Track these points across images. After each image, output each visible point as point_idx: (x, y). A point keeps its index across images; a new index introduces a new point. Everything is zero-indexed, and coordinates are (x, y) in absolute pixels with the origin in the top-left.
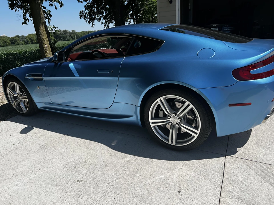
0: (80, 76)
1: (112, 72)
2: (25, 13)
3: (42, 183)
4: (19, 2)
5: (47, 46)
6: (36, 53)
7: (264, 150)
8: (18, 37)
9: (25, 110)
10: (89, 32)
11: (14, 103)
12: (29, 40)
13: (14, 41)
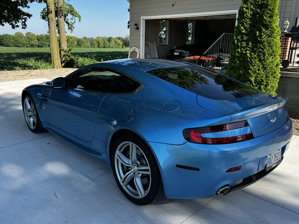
1: (94, 107)
8: (86, 38)
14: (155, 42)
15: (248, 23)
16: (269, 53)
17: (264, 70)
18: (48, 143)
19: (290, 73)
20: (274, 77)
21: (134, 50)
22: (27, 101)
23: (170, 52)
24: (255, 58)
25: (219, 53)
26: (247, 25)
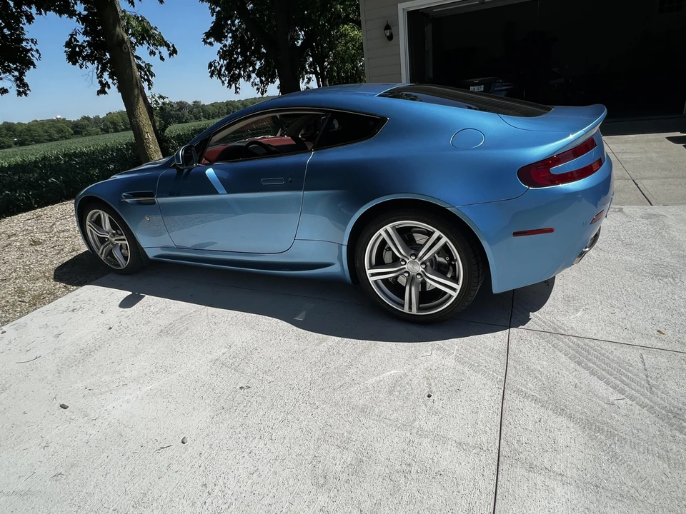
0: (229, 192)
1: (291, 181)
2: (102, 72)
3: (173, 394)
4: (87, 48)
5: (150, 136)
6: (127, 149)
7: (579, 314)
8: (87, 119)
9: (123, 264)
10: (228, 104)
11: (100, 251)
12: (109, 124)
13: (79, 128)
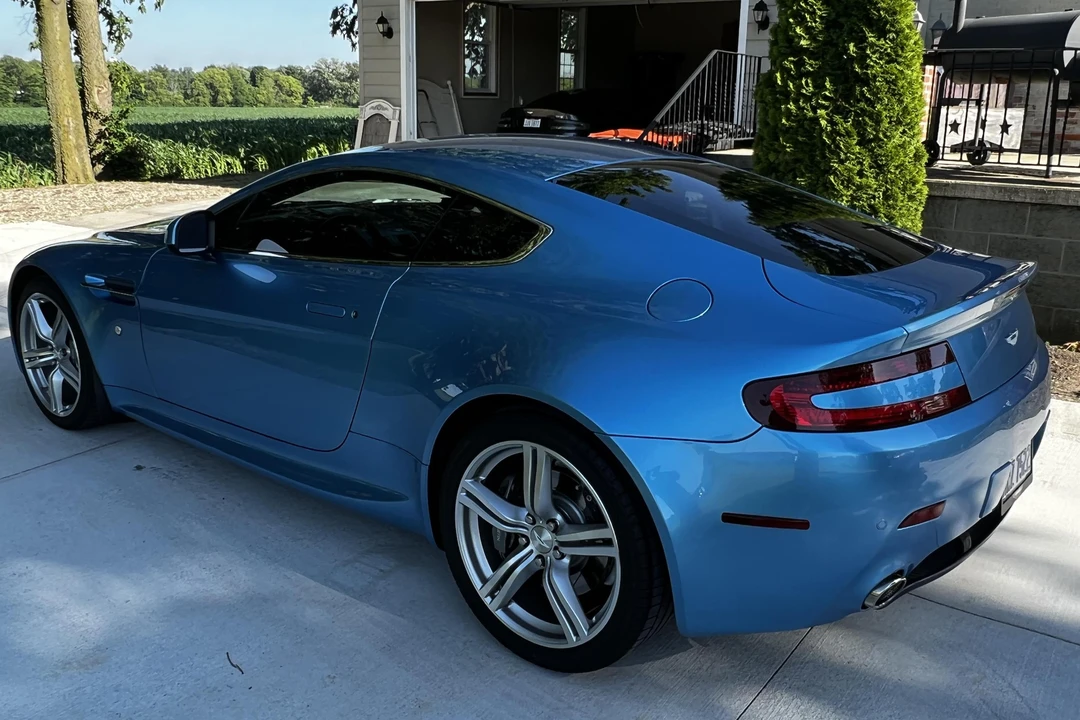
1: (355, 317)
5: (72, 122)
14: (449, 82)
15: (819, 13)
16: (891, 117)
17: (878, 174)
18: (139, 468)
19: (956, 184)
20: (911, 198)
21: (376, 111)
22: (34, 306)
23: (509, 119)
24: (849, 134)
25: (701, 119)
26: (816, 22)
